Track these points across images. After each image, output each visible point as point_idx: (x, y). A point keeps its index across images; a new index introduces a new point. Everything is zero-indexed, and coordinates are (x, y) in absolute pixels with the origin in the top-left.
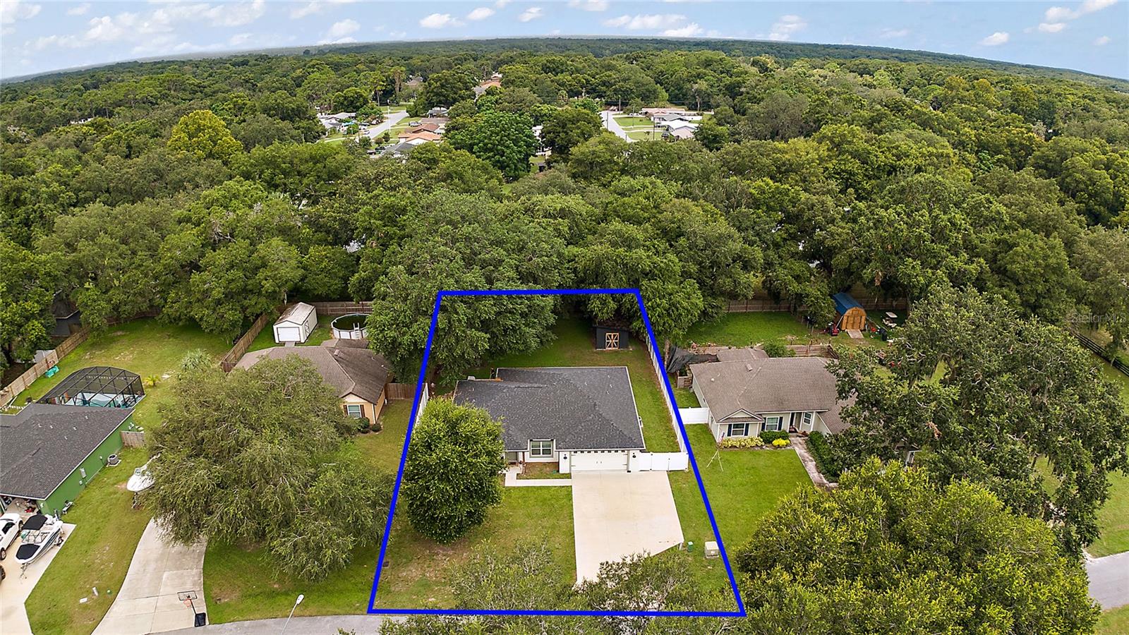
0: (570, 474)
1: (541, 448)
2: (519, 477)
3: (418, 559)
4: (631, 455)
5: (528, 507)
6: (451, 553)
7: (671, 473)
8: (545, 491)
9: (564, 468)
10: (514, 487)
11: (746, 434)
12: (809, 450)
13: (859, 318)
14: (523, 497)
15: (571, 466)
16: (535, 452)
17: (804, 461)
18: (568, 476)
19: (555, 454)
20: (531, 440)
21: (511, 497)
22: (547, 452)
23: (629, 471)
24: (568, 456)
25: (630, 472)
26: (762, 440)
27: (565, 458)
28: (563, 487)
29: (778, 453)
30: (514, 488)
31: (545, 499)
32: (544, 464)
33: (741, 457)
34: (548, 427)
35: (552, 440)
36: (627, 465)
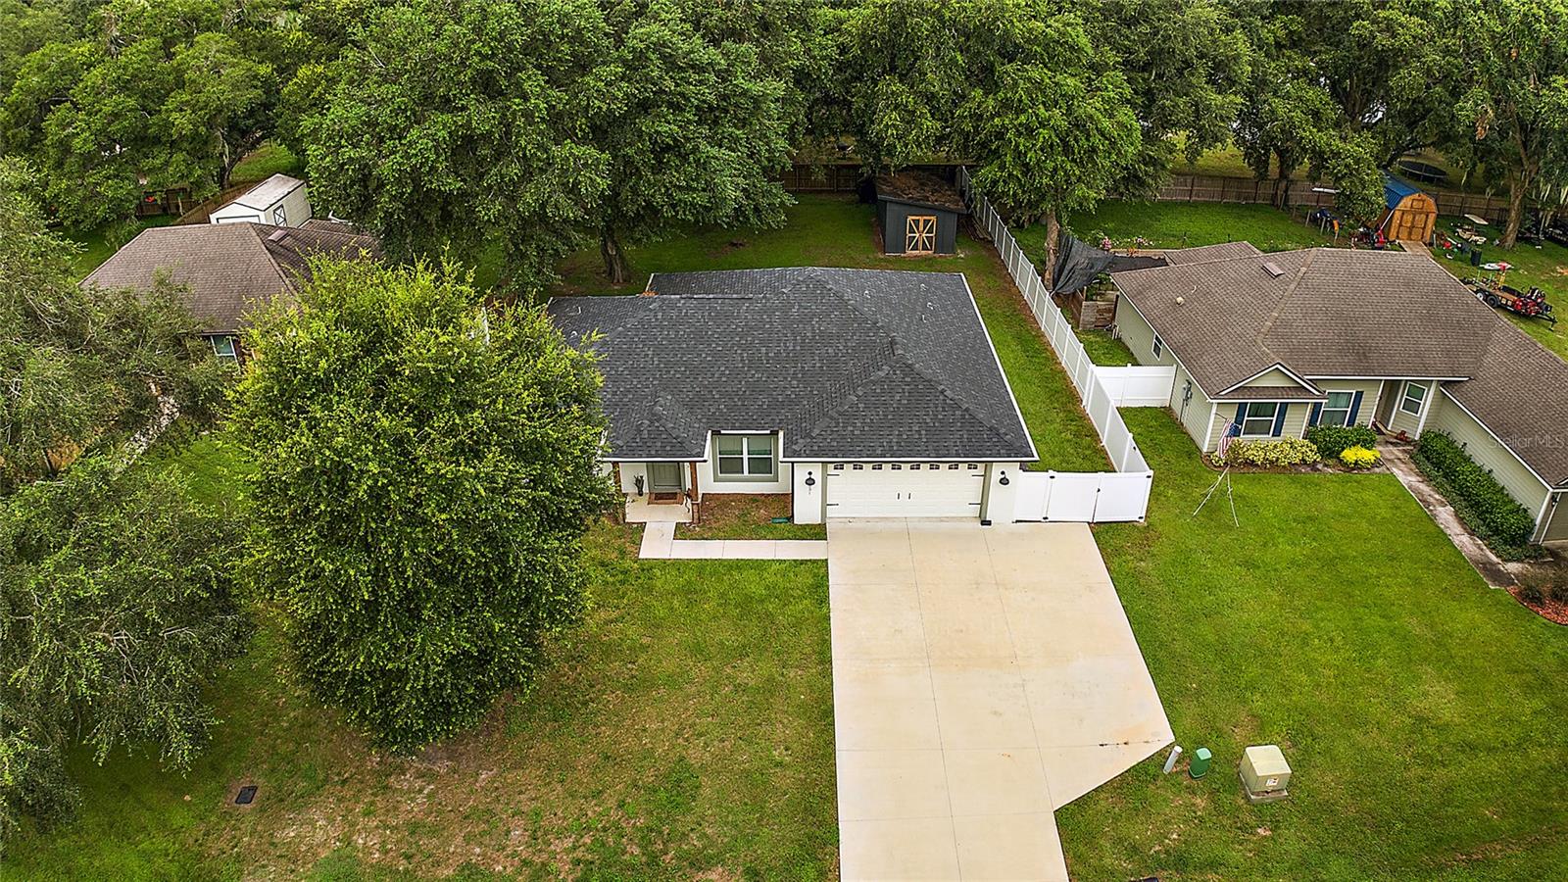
0: (823, 526)
1: (745, 456)
2: (682, 532)
3: (344, 782)
4: (996, 476)
5: (698, 621)
6: (442, 767)
7: (1103, 531)
8: (751, 575)
9: (806, 510)
10: (664, 561)
11: (1277, 433)
12: (1428, 478)
13: (1423, 216)
14: (689, 592)
15: (825, 505)
16: (728, 465)
17: (1428, 504)
18: (818, 532)
19: (783, 470)
20: (716, 433)
21: (650, 590)
22: (763, 465)
23: (986, 523)
24: (817, 476)
25: (989, 523)
26: (1314, 447)
27: (810, 482)
28: (802, 562)
29: (1358, 482)
30: (664, 564)
31: (749, 599)
32: (754, 499)
33: (1274, 491)
34: (764, 400)
35: (775, 433)
36: (983, 504)
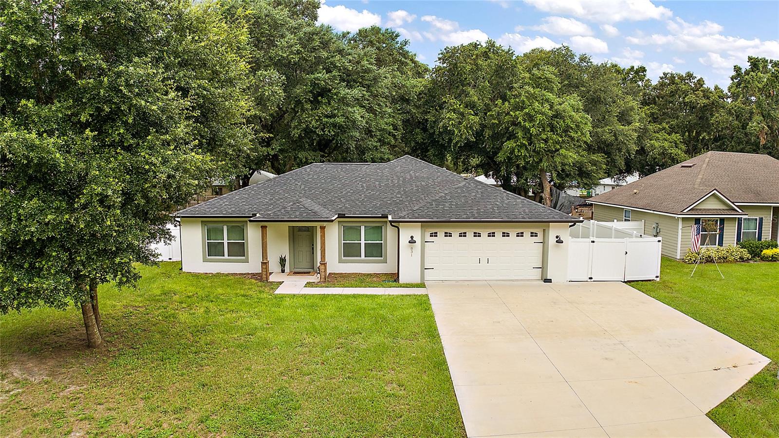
0: (423, 283)
1: (363, 241)
2: (310, 285)
4: (552, 240)
7: (634, 284)
8: (365, 299)
10: (294, 294)
11: (720, 244)
14: (311, 305)
15: (424, 269)
18: (419, 286)
20: (342, 216)
21: (281, 305)
22: (375, 250)
23: (547, 281)
24: (418, 239)
25: (550, 281)
27: (412, 241)
28: (407, 295)
31: (364, 309)
32: (369, 275)
34: (377, 202)
35: (386, 218)
36: (543, 268)
